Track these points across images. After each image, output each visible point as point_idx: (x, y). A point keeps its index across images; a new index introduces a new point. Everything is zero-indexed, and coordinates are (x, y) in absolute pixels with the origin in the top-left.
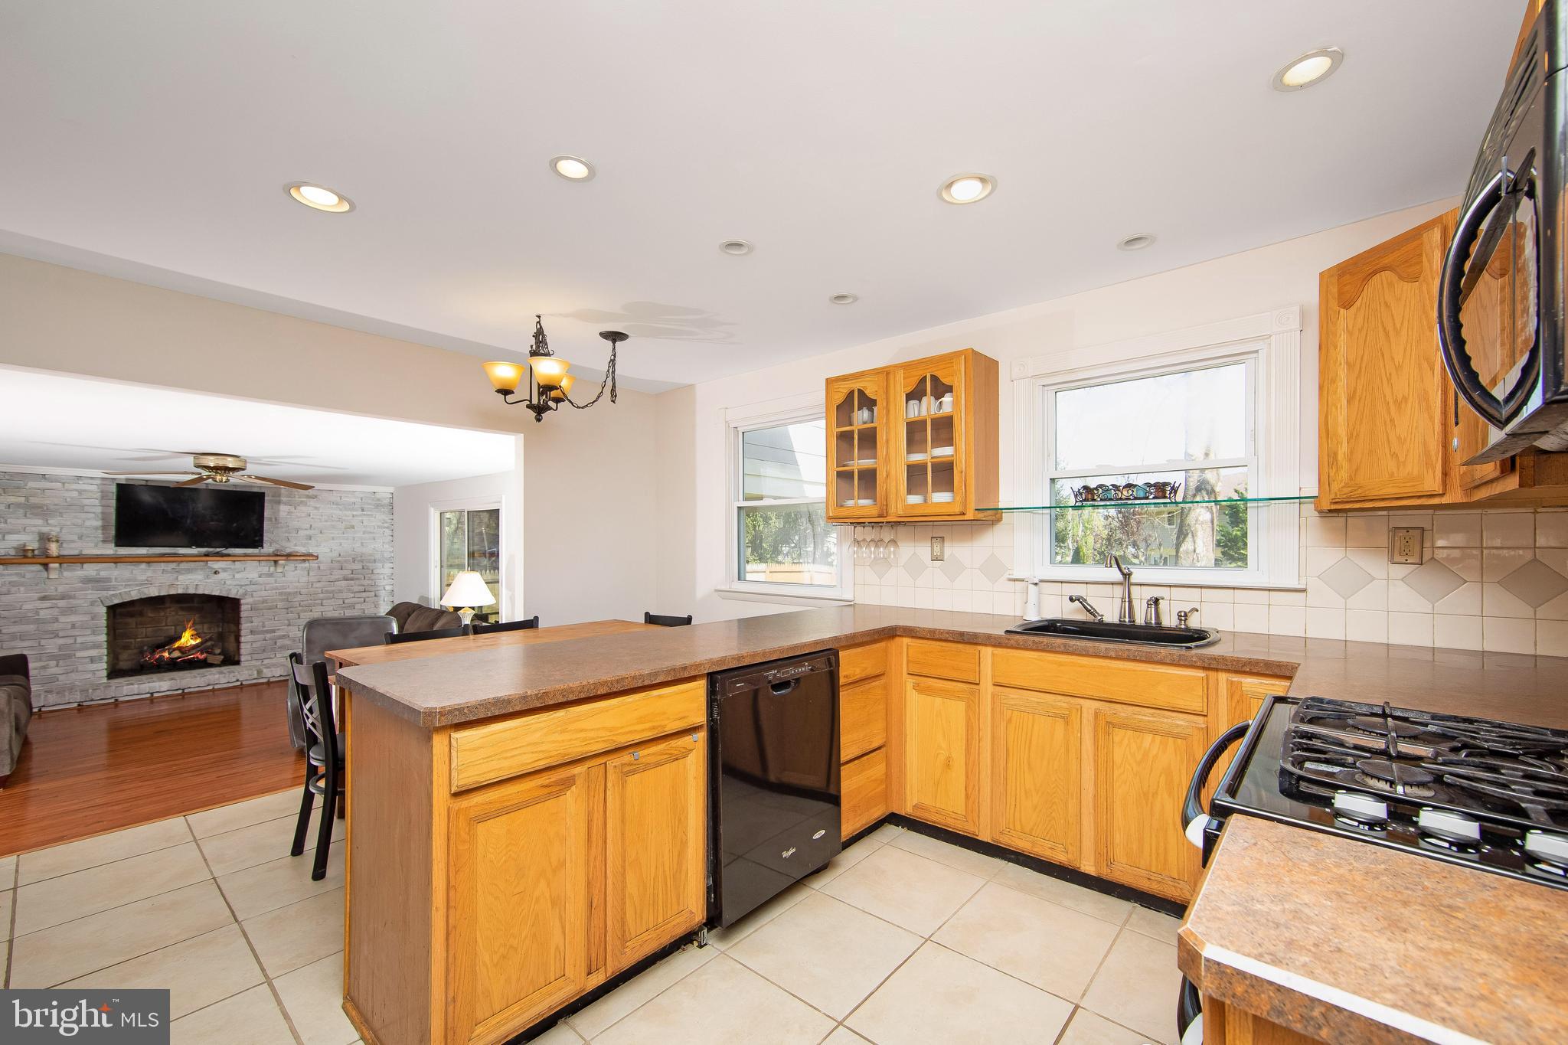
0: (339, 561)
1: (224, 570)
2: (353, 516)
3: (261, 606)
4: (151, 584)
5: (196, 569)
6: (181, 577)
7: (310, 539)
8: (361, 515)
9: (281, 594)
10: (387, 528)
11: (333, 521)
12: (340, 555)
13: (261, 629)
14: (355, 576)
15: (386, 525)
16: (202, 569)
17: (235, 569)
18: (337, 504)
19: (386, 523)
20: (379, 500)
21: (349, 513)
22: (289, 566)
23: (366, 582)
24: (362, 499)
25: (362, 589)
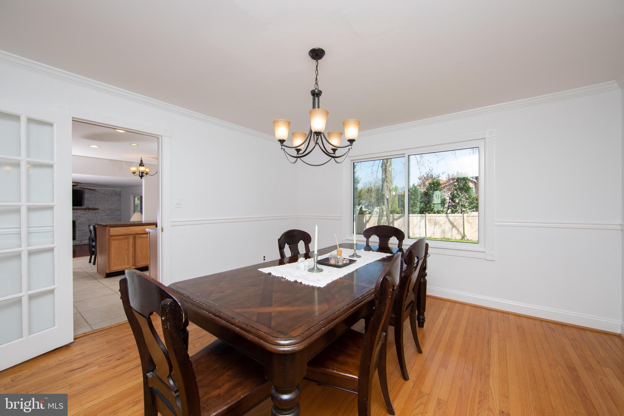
0: (104, 210)
3: (81, 223)
7: (96, 204)
8: (111, 197)
9: (87, 219)
11: (102, 198)
13: (81, 229)
15: (119, 200)
18: (104, 194)
20: (116, 192)
21: (107, 196)
22: (90, 211)
23: (112, 216)
24: (111, 192)
25: (111, 218)
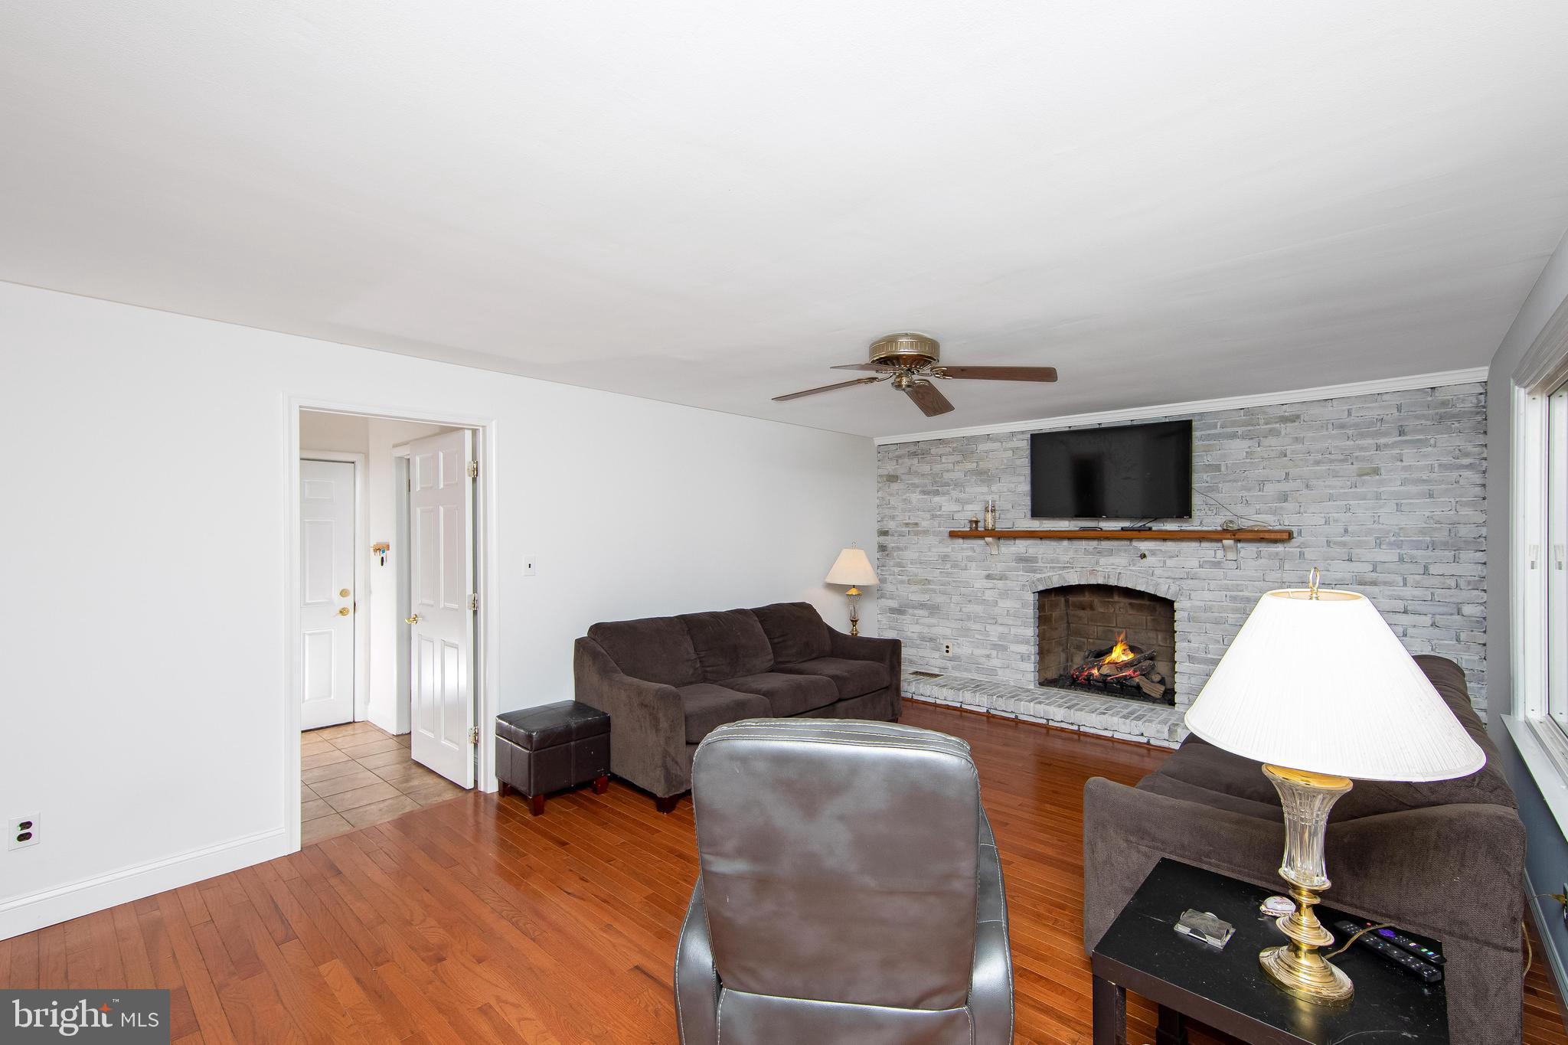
0: (1344, 544)
1: (1153, 553)
2: (1378, 448)
3: (1204, 616)
4: (1073, 568)
5: (1119, 550)
6: (1103, 561)
7: (1286, 501)
8: (1394, 445)
9: (1234, 599)
10: (1470, 467)
11: (1331, 461)
12: (1346, 531)
13: (1203, 655)
14: (1382, 577)
15: (1466, 461)
16: (1125, 551)
17: (1165, 552)
18: (1342, 426)
19: (1467, 455)
20: (1444, 404)
21: (1369, 441)
22: (1248, 550)
23: (1409, 592)
24: (1399, 408)
25: (1399, 605)
